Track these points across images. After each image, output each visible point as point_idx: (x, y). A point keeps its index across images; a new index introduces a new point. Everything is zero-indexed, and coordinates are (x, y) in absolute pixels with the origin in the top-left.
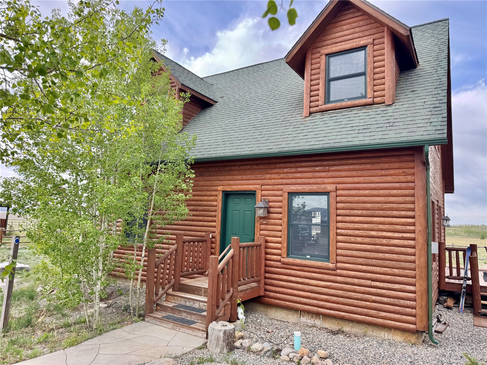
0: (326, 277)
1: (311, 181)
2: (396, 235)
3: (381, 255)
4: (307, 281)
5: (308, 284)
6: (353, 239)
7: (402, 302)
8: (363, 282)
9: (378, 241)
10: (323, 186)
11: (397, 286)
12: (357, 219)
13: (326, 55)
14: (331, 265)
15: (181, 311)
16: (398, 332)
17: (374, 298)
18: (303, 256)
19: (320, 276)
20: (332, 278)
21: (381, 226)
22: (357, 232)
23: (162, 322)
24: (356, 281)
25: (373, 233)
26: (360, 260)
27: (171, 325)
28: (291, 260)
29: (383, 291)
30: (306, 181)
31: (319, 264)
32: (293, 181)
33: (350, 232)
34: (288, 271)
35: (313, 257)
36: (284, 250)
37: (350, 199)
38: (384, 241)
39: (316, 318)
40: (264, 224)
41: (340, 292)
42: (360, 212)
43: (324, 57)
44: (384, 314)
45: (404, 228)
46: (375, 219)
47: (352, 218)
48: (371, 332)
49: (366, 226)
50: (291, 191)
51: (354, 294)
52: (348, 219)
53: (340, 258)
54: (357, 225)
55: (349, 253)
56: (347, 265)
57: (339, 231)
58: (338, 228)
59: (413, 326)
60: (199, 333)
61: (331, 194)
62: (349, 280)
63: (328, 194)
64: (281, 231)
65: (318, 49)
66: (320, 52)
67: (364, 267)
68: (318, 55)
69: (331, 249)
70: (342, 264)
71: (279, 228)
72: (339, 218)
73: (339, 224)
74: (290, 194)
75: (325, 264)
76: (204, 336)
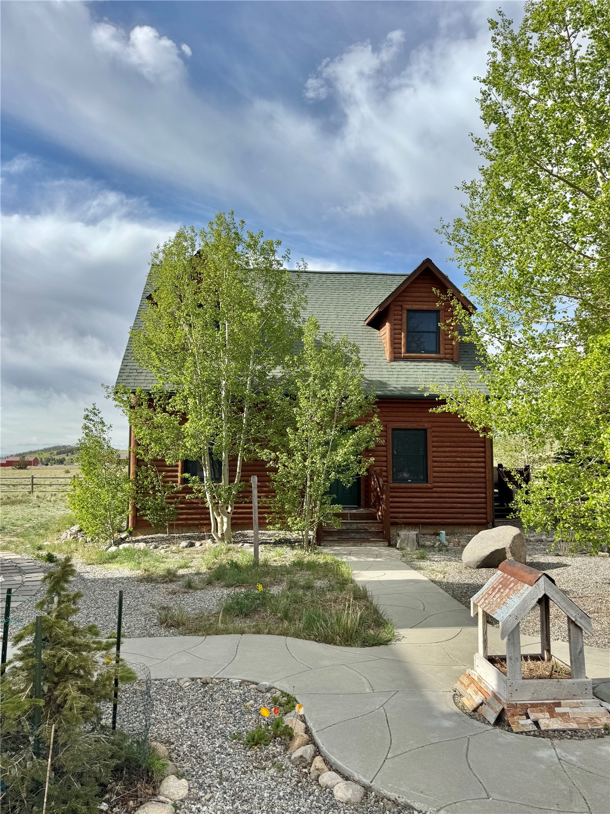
0: (425, 495)
1: (412, 419)
2: (473, 460)
3: (464, 475)
4: (410, 500)
5: (411, 502)
6: (444, 464)
7: (478, 505)
8: (452, 495)
9: (462, 465)
10: (421, 424)
11: (474, 495)
12: (447, 449)
13: (407, 310)
14: (429, 485)
15: (349, 532)
16: (475, 526)
17: (459, 505)
18: (405, 481)
19: (420, 494)
20: (430, 495)
21: (463, 454)
22: (447, 459)
23: (341, 543)
24: (447, 495)
25: (458, 459)
26: (450, 479)
27: (352, 543)
28: (397, 485)
29: (466, 500)
30: (407, 419)
31: (420, 485)
32: (396, 418)
33: (442, 459)
34: (394, 494)
35: (414, 481)
36: (391, 477)
37: (442, 434)
38: (466, 465)
39: (420, 528)
41: (436, 505)
42: (449, 444)
43: (405, 311)
44: (465, 516)
45: (478, 455)
46: (460, 449)
47: (443, 449)
49: (453, 454)
50: (395, 427)
51: (446, 504)
52: (440, 449)
53: (435, 479)
54: (447, 454)
55: (441, 475)
56: (441, 484)
57: (434, 459)
58: (433, 457)
59: (484, 521)
60: (382, 544)
61: (428, 430)
62: (442, 495)
63: (425, 430)
64: (386, 461)
65: (400, 303)
66: (402, 306)
67: (453, 484)
68: (400, 308)
69: (429, 472)
70: (437, 484)
71: (385, 459)
72: (434, 449)
73: (435, 454)
74: (393, 430)
75: (425, 485)
76: (387, 544)
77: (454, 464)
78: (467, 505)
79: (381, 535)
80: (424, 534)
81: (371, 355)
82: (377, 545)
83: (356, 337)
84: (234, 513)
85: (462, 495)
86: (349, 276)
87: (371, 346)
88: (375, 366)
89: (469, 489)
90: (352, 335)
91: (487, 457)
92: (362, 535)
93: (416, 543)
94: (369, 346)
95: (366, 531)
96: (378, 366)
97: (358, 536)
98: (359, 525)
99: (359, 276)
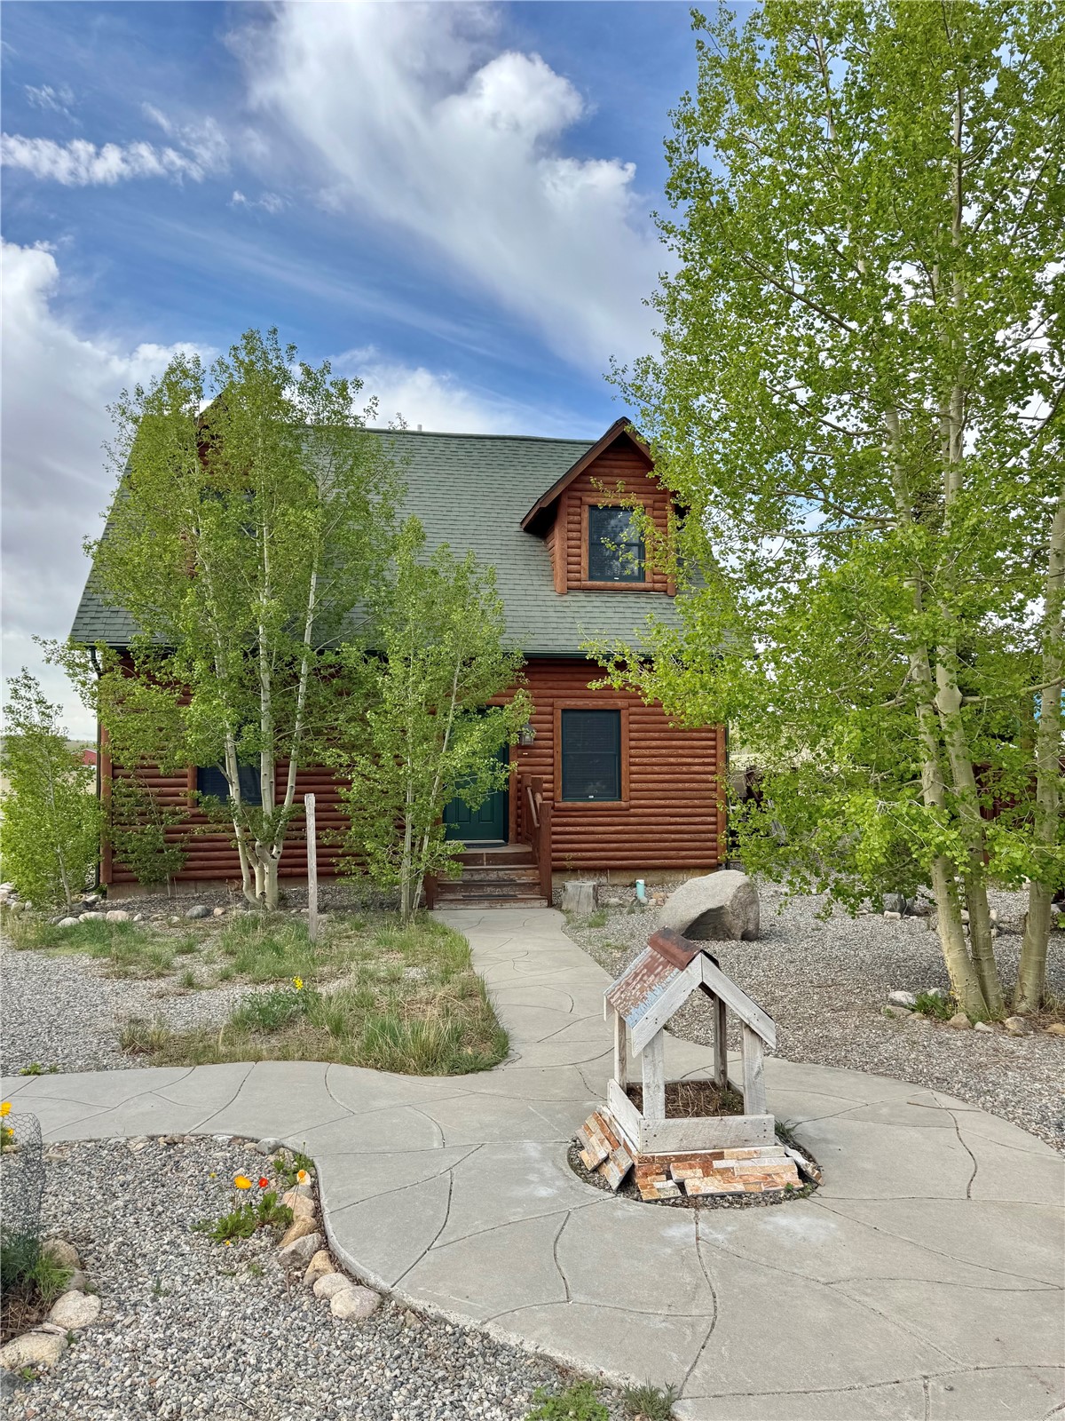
0: (617, 820)
1: (595, 693)
2: (697, 760)
3: (680, 785)
4: (591, 828)
5: (593, 833)
6: (649, 769)
7: (703, 836)
8: (660, 819)
9: (677, 769)
10: (611, 701)
11: (696, 819)
12: (654, 743)
13: (590, 506)
14: (623, 804)
15: (484, 886)
16: (698, 871)
17: (673, 836)
18: (585, 798)
19: (609, 820)
20: (625, 820)
21: (680, 751)
22: (654, 760)
23: (467, 905)
24: (653, 819)
25: (672, 760)
26: (658, 794)
27: (486, 904)
28: (569, 804)
29: (683, 827)
30: (588, 693)
31: (609, 804)
32: (569, 692)
33: (645, 760)
34: (565, 820)
35: (598, 797)
36: (559, 791)
37: (645, 719)
38: (684, 769)
39: (600, 876)
40: (525, 756)
41: (634, 837)
42: (656, 735)
43: (587, 508)
44: (684, 853)
45: (705, 752)
46: (674, 743)
47: (648, 743)
48: (668, 876)
49: (664, 751)
50: (566, 707)
51: (651, 835)
52: (643, 743)
53: (633, 794)
54: (653, 752)
55: (644, 786)
56: (642, 802)
57: (632, 760)
58: (631, 757)
59: (713, 861)
60: (537, 904)
61: (623, 712)
62: (645, 819)
63: (618, 711)
64: (552, 765)
65: (579, 494)
66: (581, 499)
67: (662, 802)
68: (578, 502)
69: (623, 783)
70: (636, 801)
71: (550, 760)
72: (633, 743)
73: (633, 752)
74: (564, 711)
75: (616, 804)
76: (546, 904)
77: (665, 769)
78: (686, 836)
79: (537, 888)
80: (613, 886)
81: (529, 582)
82: (529, 905)
83: (504, 552)
84: (282, 857)
85: (678, 819)
86: (498, 443)
87: (531, 567)
88: (535, 603)
89: (689, 810)
90: (499, 547)
91: (718, 756)
92: (506, 891)
93: (592, 901)
94: (527, 567)
95: (512, 883)
96: (541, 603)
97: (497, 892)
98: (501, 873)
99: (516, 443)
